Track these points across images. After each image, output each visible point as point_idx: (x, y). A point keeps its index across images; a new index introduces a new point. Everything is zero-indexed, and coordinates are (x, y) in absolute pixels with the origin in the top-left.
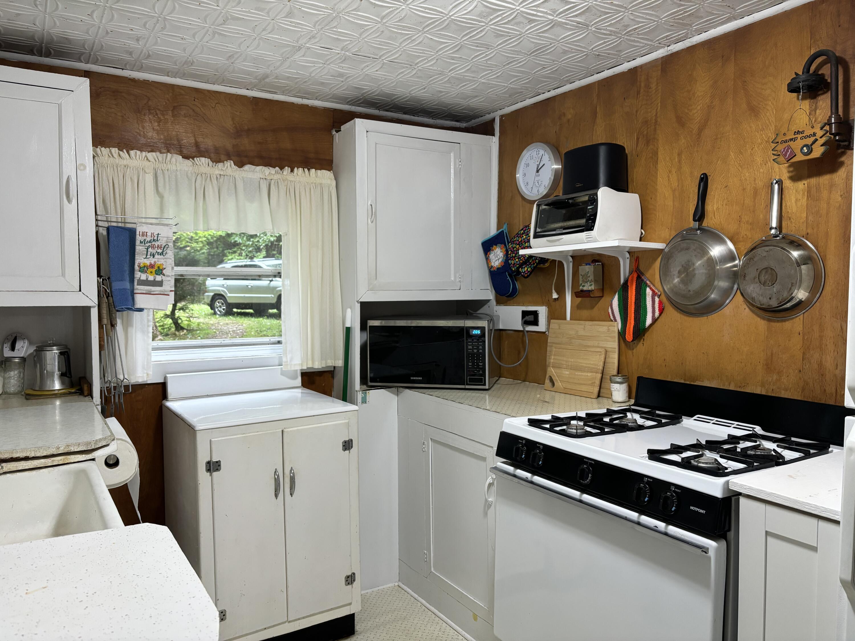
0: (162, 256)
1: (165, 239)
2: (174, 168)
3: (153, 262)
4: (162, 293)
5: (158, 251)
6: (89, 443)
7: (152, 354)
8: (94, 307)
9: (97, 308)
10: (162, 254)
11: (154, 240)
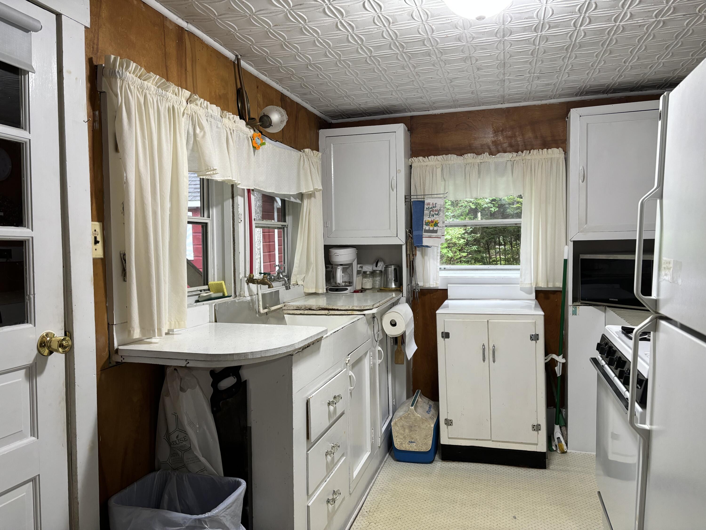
0: (438, 216)
1: (439, 206)
2: (453, 162)
3: (433, 220)
4: (437, 237)
5: (436, 213)
6: (361, 307)
7: (440, 273)
8: (404, 245)
9: (405, 245)
10: (437, 214)
11: (434, 207)
